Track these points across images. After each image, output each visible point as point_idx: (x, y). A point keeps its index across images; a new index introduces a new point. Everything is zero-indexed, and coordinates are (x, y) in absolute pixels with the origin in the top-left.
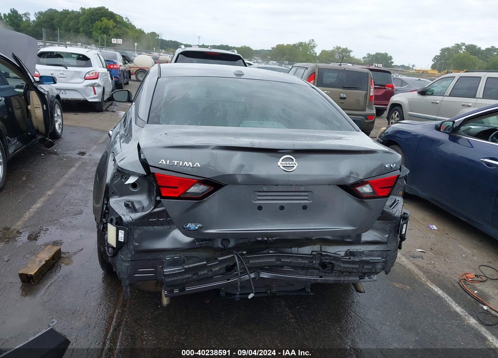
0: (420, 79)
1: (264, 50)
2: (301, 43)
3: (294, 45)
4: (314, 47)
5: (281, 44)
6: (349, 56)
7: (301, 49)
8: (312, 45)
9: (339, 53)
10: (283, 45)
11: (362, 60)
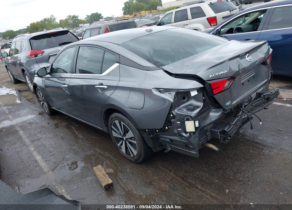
0: (140, 20)
1: (21, 29)
2: (45, 19)
3: (41, 21)
4: (55, 19)
5: (32, 23)
6: (78, 19)
7: (47, 23)
8: (53, 18)
9: (72, 19)
10: (34, 23)
11: (85, 20)
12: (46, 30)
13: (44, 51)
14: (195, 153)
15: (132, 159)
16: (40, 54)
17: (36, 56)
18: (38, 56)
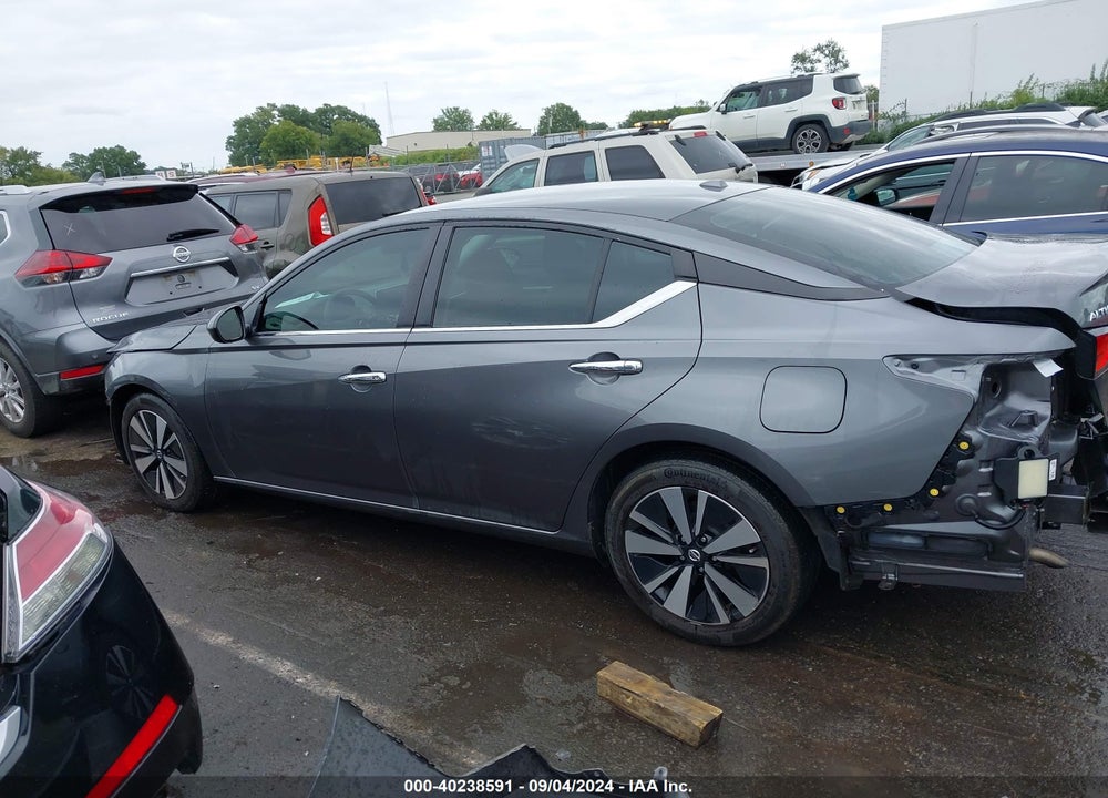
6: (36, 166)
12: (100, 179)
13: (111, 259)
14: (1017, 575)
15: (719, 634)
16: (91, 270)
17: (71, 274)
18: (82, 276)
